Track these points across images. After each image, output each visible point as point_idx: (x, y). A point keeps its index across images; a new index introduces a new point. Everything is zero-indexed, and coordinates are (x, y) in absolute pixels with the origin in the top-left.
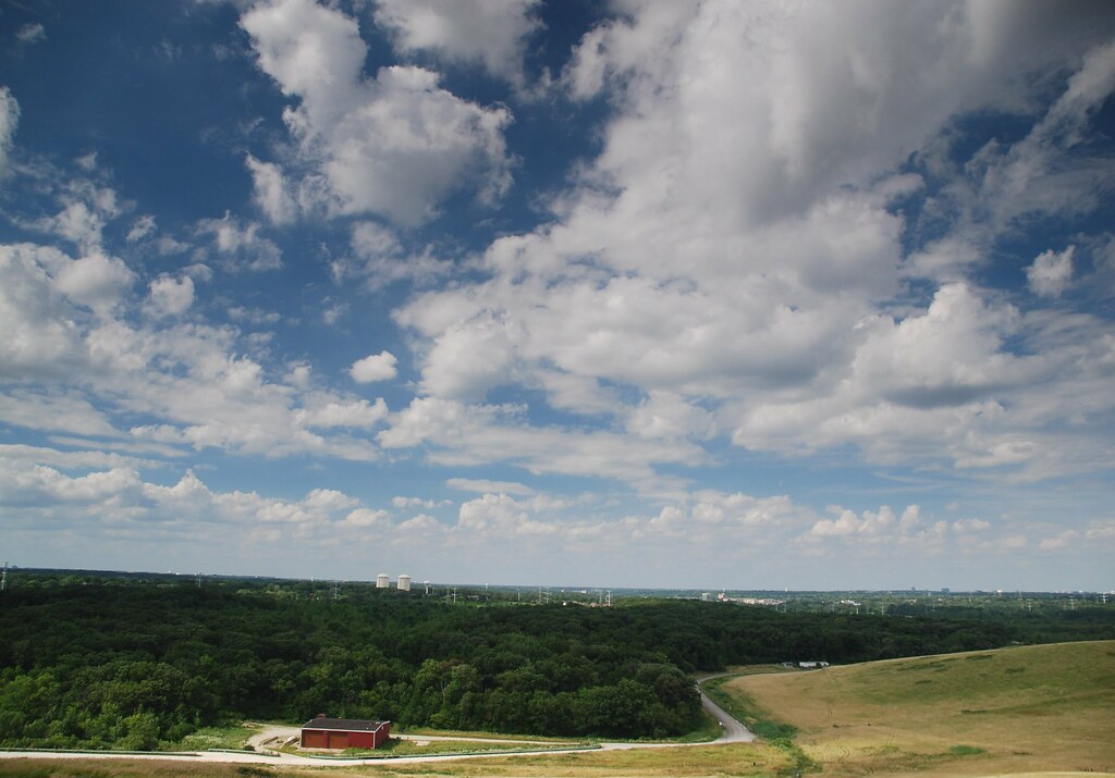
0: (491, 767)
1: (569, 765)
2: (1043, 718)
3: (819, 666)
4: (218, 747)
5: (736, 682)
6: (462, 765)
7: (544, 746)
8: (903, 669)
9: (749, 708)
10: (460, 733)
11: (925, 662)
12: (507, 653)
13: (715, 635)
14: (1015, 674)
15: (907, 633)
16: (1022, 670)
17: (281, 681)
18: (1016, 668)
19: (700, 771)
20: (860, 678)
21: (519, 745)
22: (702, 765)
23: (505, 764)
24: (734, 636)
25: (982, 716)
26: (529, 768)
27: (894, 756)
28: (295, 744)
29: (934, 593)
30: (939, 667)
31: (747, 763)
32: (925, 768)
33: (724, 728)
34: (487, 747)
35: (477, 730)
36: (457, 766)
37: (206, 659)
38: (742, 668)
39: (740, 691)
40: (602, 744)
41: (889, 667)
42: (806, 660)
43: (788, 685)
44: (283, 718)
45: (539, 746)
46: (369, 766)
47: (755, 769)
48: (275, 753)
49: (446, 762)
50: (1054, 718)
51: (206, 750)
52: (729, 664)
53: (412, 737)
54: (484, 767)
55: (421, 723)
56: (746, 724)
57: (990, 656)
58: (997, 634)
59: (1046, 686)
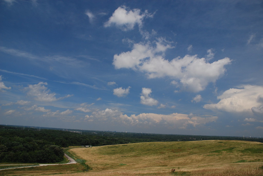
0: (9, 172)
1: (32, 170)
2: (137, 158)
3: (89, 147)
5: (71, 150)
7: (24, 165)
8: (109, 148)
9: (75, 156)
11: (113, 146)
12: (15, 142)
13: (67, 139)
14: (132, 149)
15: (109, 140)
16: (133, 148)
19: (65, 170)
20: (99, 149)
22: (65, 169)
23: (13, 171)
24: (71, 139)
25: (125, 157)
26: (20, 171)
27: (108, 166)
29: (113, 132)
30: (116, 147)
31: (75, 168)
32: (114, 169)
33: (69, 160)
34: (8, 167)
35: (4, 162)
38: (72, 146)
39: (72, 152)
40: (40, 165)
41: (106, 147)
42: (87, 145)
43: (83, 151)
47: (77, 170)
50: (139, 157)
52: (69, 146)
54: (7, 172)
56: (74, 159)
57: (127, 145)
58: (127, 141)
59: (138, 151)
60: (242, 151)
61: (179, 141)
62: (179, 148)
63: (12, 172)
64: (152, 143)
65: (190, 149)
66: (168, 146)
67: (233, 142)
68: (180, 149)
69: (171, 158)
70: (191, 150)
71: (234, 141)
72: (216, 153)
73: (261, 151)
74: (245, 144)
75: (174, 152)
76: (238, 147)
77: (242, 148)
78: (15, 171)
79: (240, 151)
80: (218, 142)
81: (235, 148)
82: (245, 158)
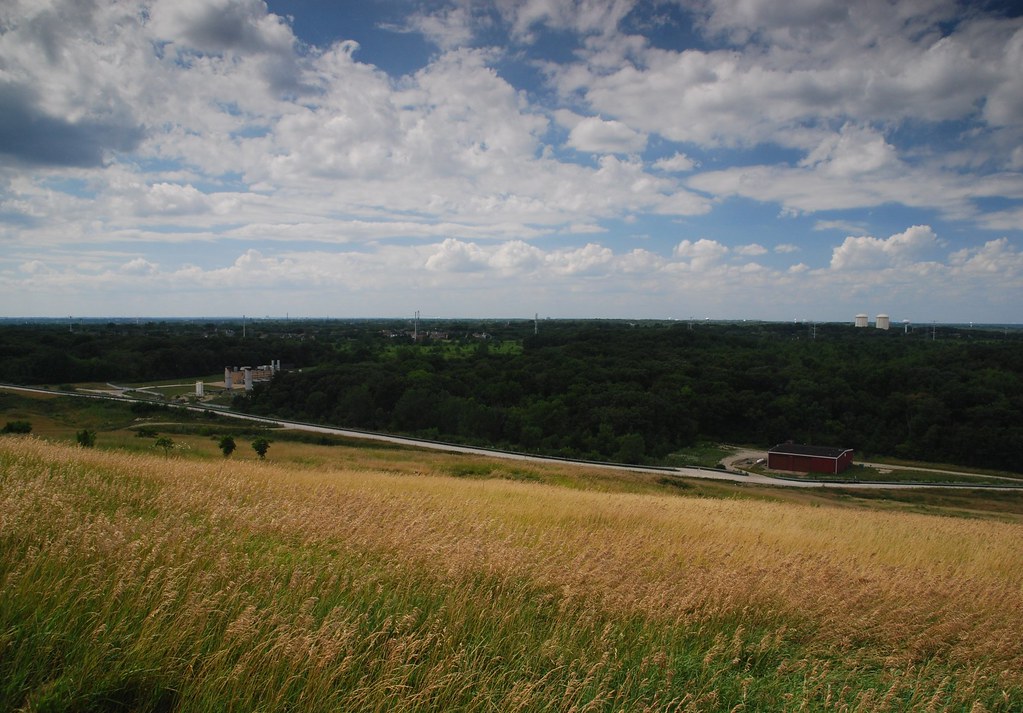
0: (953, 498)
4: (695, 465)
6: (922, 494)
7: (1017, 482)
10: (925, 464)
12: (981, 388)
17: (752, 409)
21: (988, 479)
23: (968, 496)
26: (995, 503)
28: (763, 466)
34: (952, 479)
35: (944, 462)
36: (917, 494)
37: (686, 389)
44: (754, 443)
45: (1008, 482)
46: (829, 488)
48: (744, 472)
49: (907, 490)
51: (684, 466)
53: (874, 465)
54: (945, 497)
55: (886, 453)
63: (963, 499)
78: (977, 497)
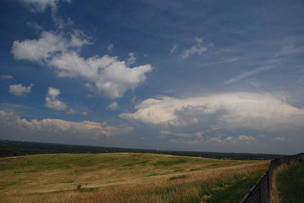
2: (36, 173)
11: (3, 159)
14: (29, 162)
16: (31, 161)
18: (30, 161)
25: (20, 173)
29: (5, 141)
30: (8, 160)
50: (38, 173)
57: (23, 158)
58: (23, 152)
59: (37, 165)
60: (155, 165)
61: (89, 153)
62: (88, 161)
64: (56, 155)
65: (101, 163)
66: (75, 158)
67: (147, 156)
68: (90, 163)
69: (78, 172)
70: (103, 164)
71: (148, 154)
72: (129, 166)
73: (172, 163)
74: (158, 157)
75: (82, 166)
76: (151, 161)
77: (156, 161)
79: (153, 164)
80: (132, 155)
81: (149, 161)
82: (157, 171)
